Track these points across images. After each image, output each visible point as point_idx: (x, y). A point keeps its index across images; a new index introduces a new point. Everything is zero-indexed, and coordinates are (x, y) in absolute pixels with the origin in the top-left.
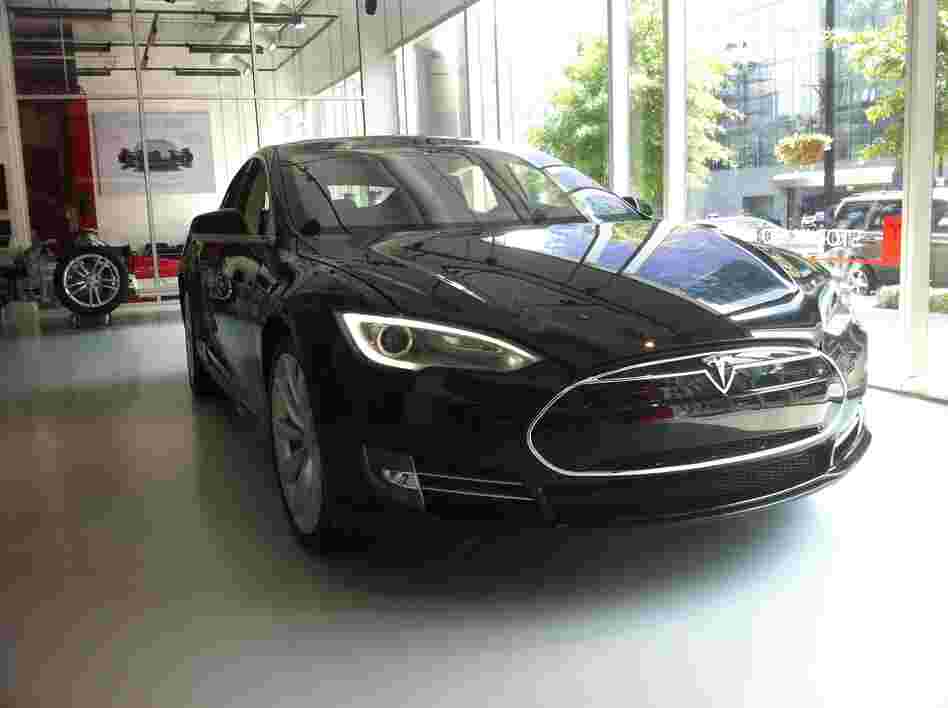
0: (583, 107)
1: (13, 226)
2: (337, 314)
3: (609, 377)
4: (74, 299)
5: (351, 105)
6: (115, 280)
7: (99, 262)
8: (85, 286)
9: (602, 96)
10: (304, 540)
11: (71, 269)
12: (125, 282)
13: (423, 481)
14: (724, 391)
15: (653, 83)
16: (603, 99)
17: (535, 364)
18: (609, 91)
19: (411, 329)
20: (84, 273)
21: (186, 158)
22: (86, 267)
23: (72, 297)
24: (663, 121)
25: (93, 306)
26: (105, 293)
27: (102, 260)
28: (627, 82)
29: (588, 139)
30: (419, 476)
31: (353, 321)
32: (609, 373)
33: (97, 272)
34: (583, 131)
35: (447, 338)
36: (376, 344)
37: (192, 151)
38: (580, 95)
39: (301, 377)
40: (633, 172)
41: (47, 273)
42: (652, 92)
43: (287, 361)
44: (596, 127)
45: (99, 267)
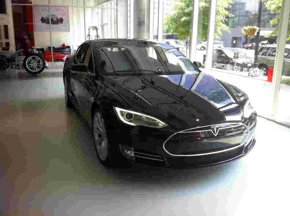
0: (184, 11)
1: (10, 43)
2: (114, 107)
3: (186, 131)
4: (29, 69)
5: (113, 10)
6: (41, 63)
7: (37, 58)
8: (32, 66)
9: (191, 8)
10: (101, 162)
11: (28, 60)
12: (44, 64)
13: (135, 154)
14: (216, 135)
15: (207, 5)
16: (191, 9)
17: (166, 127)
18: (193, 6)
19: (134, 114)
20: (32, 61)
21: (61, 21)
22: (33, 60)
23: (28, 68)
24: (209, 17)
25: (35, 71)
26: (38, 67)
27: (38, 58)
28: (198, 5)
29: (185, 21)
30: (134, 153)
31: (118, 110)
32: (186, 130)
33: (36, 61)
34: (183, 19)
35: (143, 117)
36: (124, 117)
37: (63, 19)
38: (183, 7)
39: (103, 120)
40: (198, 33)
41: (22, 61)
42: (206, 7)
43: (99, 115)
44: (188, 18)
45: (37, 60)
